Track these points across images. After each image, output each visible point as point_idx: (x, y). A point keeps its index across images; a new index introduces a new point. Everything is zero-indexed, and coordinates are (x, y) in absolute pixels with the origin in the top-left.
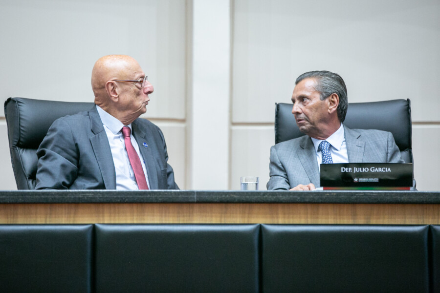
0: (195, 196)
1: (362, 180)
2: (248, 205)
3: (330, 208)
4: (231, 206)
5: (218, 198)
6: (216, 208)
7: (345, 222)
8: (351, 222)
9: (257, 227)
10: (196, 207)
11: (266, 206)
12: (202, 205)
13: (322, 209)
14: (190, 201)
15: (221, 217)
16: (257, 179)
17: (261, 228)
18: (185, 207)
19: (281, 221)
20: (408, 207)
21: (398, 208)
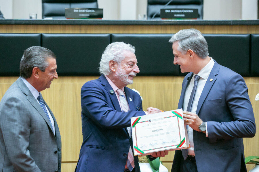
0: (14, 21)
1: (83, 15)
2: (36, 26)
3: (70, 27)
4: (29, 26)
5: (23, 22)
6: (23, 27)
7: (77, 32)
8: (79, 32)
9: (40, 35)
10: (14, 26)
11: (44, 26)
12: (17, 25)
13: (67, 27)
14: (12, 23)
15: (25, 30)
16: (37, 15)
17: (41, 35)
18: (9, 26)
19: (50, 32)
20: (102, 27)
21: (98, 27)
